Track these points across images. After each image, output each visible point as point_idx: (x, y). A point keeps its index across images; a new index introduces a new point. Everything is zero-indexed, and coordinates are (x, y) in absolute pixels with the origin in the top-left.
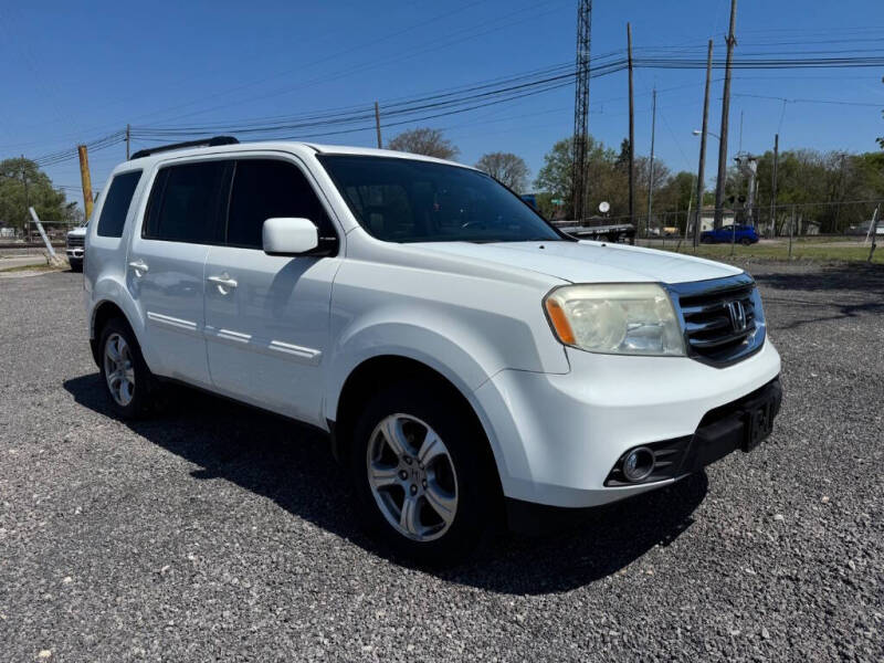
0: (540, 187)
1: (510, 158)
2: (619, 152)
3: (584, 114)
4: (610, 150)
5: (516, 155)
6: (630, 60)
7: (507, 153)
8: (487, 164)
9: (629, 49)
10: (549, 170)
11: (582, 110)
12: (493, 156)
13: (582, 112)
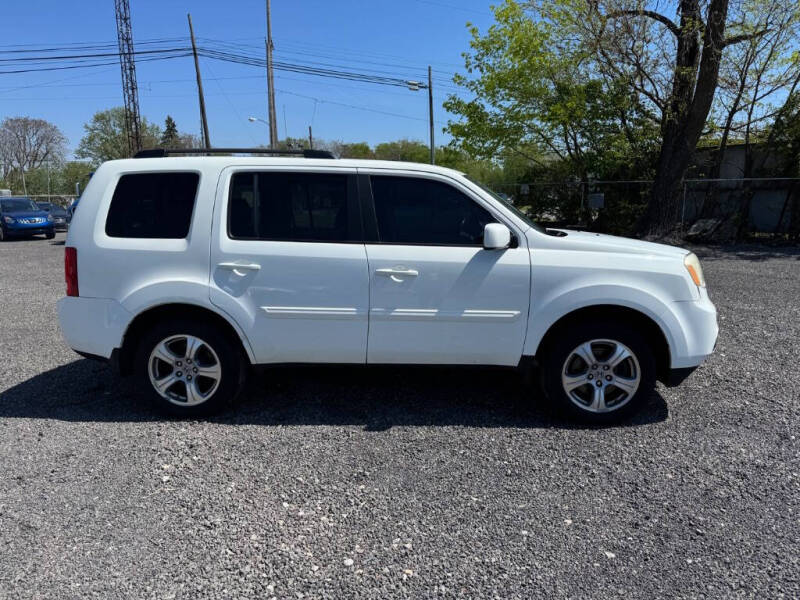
0: (83, 157)
1: (39, 124)
2: (164, 128)
3: (133, 89)
4: (154, 125)
5: (48, 122)
6: (194, 49)
7: (36, 118)
8: (13, 128)
9: (192, 37)
10: (91, 140)
11: (129, 85)
12: (17, 120)
13: (131, 87)
